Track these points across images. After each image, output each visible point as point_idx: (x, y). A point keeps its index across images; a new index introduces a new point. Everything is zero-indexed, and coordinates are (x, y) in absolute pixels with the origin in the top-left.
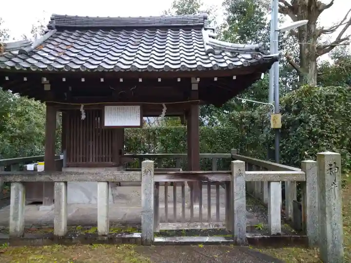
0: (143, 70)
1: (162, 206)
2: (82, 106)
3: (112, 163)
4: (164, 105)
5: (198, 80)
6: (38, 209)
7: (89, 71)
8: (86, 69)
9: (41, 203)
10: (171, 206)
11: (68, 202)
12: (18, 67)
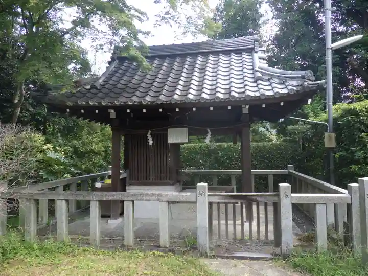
0: (197, 101)
1: (215, 222)
2: (150, 132)
3: (169, 181)
4: (208, 130)
5: (247, 107)
6: (107, 223)
7: (149, 103)
8: (147, 102)
9: (109, 217)
10: (223, 222)
11: (135, 217)
12: (91, 102)
